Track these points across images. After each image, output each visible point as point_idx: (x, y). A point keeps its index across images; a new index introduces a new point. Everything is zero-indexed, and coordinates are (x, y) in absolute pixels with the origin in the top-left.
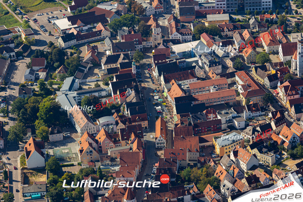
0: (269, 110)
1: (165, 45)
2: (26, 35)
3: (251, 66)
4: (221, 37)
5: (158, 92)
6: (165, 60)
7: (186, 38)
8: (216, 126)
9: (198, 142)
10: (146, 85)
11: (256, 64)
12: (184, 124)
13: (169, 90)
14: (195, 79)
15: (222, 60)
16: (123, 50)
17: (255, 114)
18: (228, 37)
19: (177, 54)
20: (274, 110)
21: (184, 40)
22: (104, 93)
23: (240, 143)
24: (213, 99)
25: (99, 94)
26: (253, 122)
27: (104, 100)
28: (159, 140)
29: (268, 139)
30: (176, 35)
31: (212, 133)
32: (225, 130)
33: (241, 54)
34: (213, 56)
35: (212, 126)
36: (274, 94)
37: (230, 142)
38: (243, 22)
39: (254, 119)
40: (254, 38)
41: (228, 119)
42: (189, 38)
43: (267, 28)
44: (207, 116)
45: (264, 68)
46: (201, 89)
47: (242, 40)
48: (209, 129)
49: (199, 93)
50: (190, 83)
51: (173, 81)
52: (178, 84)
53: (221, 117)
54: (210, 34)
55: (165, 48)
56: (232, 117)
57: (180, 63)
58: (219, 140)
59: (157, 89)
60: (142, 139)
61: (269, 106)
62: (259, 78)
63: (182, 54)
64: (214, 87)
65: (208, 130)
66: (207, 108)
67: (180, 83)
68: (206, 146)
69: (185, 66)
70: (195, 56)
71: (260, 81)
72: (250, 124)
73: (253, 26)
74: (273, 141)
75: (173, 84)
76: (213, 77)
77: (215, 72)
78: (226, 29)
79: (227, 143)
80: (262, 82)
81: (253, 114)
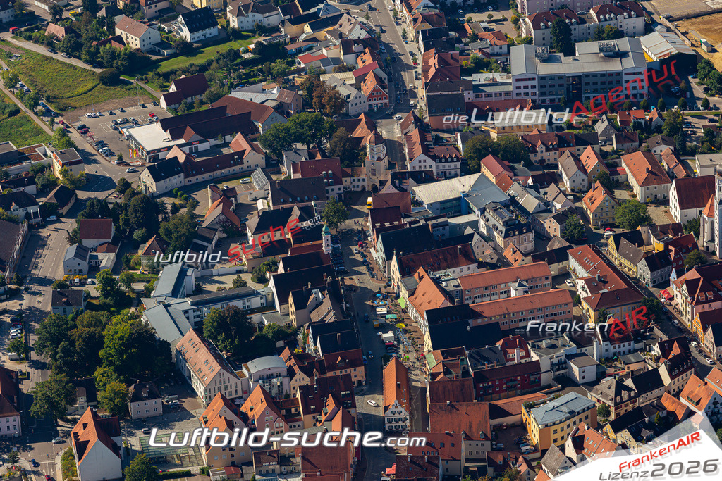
0: (653, 339)
1: (398, 184)
2: (63, 165)
3: (603, 235)
4: (529, 165)
5: (385, 297)
6: (400, 221)
7: (447, 167)
8: (528, 377)
9: (488, 416)
10: (356, 281)
11: (615, 229)
12: (451, 373)
13: (412, 293)
14: (473, 266)
15: (535, 221)
16: (298, 199)
17: (620, 347)
18: (546, 164)
19: (426, 206)
20: (665, 338)
21: (440, 172)
22: (256, 302)
23: (587, 417)
24: (518, 312)
25: (244, 303)
26: (615, 367)
27: (256, 318)
28: (394, 413)
29: (654, 407)
30: (422, 161)
31: (519, 395)
32: (549, 386)
33: (578, 204)
34: (512, 212)
35: (519, 378)
36: (662, 300)
37: (563, 416)
38: (580, 128)
39: (616, 360)
40: (609, 166)
41: (555, 361)
42: (453, 167)
43: (637, 144)
44: (506, 353)
45: (636, 238)
46: (488, 290)
47: (579, 172)
48: (510, 384)
49: (484, 299)
50: (462, 274)
51: (421, 271)
52: (432, 279)
53: (540, 356)
54: (504, 158)
55: (397, 191)
56: (566, 355)
57: (437, 227)
58: (538, 412)
59: (383, 289)
60: (352, 411)
61: (652, 329)
62: (625, 262)
63: (439, 206)
64: (520, 285)
65: (509, 388)
66: (505, 334)
67: (438, 276)
68: (505, 424)
69: (447, 235)
70: (469, 211)
71: (627, 269)
72: (608, 372)
73: (605, 138)
74: (665, 412)
75: (421, 278)
76: (516, 261)
77: (518, 247)
78: (539, 146)
79: (556, 417)
80: (631, 272)
81: (615, 348)
